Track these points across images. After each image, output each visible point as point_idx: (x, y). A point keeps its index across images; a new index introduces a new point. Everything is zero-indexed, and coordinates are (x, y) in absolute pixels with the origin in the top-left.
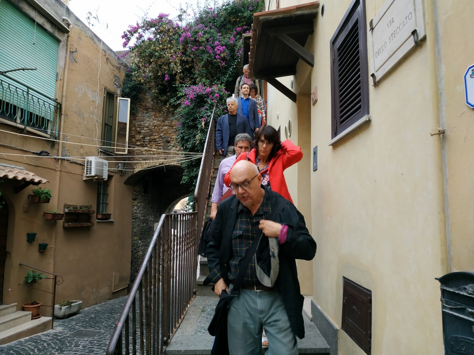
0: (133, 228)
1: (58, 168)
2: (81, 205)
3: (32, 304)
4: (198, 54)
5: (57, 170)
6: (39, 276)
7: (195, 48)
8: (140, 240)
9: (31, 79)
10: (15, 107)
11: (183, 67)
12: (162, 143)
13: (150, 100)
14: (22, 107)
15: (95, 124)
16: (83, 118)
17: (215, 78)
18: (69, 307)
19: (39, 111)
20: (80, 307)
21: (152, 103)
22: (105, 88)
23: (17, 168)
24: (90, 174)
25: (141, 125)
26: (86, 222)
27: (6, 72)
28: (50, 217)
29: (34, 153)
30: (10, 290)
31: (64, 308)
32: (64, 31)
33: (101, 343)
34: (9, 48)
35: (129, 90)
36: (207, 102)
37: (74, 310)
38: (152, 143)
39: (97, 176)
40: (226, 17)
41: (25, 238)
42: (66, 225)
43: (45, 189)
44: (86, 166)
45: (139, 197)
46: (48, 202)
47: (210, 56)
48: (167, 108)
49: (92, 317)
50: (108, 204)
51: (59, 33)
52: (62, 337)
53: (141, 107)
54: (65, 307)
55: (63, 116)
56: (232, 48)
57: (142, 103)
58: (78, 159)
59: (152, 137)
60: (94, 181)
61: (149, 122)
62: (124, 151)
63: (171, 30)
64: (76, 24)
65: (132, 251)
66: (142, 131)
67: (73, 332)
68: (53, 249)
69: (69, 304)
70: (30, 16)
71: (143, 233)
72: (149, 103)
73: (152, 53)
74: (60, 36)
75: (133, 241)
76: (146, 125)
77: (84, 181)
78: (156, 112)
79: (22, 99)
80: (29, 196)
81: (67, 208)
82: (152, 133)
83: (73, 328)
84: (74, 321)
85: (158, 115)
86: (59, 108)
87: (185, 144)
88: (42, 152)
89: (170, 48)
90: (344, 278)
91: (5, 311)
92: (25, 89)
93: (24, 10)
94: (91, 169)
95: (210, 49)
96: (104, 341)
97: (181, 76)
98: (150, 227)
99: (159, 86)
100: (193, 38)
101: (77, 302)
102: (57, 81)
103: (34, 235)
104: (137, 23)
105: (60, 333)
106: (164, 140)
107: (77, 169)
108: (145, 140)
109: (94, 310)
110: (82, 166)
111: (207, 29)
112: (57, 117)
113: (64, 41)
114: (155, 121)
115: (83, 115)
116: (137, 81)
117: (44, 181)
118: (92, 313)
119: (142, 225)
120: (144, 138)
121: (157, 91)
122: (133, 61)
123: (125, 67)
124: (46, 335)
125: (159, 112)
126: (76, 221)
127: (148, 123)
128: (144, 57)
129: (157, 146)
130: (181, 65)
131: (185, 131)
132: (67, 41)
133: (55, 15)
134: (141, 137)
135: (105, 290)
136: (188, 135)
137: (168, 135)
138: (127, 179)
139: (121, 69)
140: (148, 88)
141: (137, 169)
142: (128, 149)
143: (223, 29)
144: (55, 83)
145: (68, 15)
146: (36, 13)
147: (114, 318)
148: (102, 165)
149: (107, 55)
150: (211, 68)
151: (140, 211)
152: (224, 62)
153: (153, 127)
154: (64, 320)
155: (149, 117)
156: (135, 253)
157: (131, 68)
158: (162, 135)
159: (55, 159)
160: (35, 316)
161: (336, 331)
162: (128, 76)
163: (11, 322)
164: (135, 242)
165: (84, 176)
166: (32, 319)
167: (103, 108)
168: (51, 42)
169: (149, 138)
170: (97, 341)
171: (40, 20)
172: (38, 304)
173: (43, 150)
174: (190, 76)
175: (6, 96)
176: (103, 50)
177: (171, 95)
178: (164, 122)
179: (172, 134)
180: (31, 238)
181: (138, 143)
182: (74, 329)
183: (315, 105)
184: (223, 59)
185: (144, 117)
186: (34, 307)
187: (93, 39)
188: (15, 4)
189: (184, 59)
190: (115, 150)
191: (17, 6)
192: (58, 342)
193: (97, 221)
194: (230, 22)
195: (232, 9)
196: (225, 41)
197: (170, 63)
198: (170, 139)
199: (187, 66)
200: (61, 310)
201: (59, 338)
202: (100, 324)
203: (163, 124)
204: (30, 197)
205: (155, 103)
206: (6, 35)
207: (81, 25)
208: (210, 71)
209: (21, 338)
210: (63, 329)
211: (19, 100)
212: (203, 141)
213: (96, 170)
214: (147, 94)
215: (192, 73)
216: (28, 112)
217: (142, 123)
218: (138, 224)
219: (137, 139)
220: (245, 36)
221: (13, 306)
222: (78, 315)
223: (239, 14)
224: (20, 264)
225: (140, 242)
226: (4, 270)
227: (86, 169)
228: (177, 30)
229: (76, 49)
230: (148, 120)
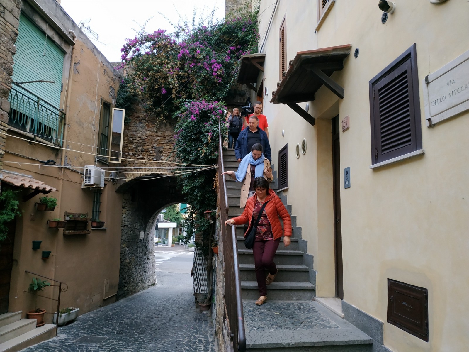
0: (122, 236)
1: (61, 176)
2: (79, 213)
3: (36, 312)
4: (195, 70)
5: (59, 178)
6: (43, 283)
7: (193, 64)
8: (127, 247)
9: (41, 90)
10: (27, 117)
11: (179, 81)
12: (155, 153)
13: (142, 111)
14: (33, 118)
15: (93, 133)
16: (83, 127)
17: (211, 93)
18: (68, 314)
19: (47, 121)
20: (77, 314)
21: (145, 114)
22: (102, 99)
23: (27, 177)
24: (89, 182)
25: (133, 135)
26: (83, 229)
27: (22, 84)
28: (54, 225)
29: (40, 162)
30: (16, 297)
31: (64, 315)
32: (69, 42)
33: (111, 348)
34: (23, 59)
35: (123, 101)
36: (210, 118)
37: (72, 317)
38: (145, 152)
39: (95, 185)
40: (221, 36)
41: (30, 246)
42: (67, 232)
43: (52, 197)
44: (85, 175)
45: (128, 205)
46: (53, 210)
47: (207, 73)
48: (161, 120)
49: (90, 324)
50: (101, 212)
51: (65, 45)
52: (70, 343)
53: (134, 117)
54: (65, 314)
55: (66, 126)
56: (228, 67)
57: (135, 114)
58: (78, 168)
59: (145, 147)
60: (90, 189)
61: (142, 132)
62: (118, 160)
63: (169, 46)
64: (80, 37)
65: (121, 259)
66: (135, 141)
67: (78, 339)
68: (54, 257)
69: (68, 311)
70: (41, 29)
71: (130, 240)
72: (142, 114)
73: (150, 67)
74: (66, 48)
75: (122, 248)
76: (139, 135)
77: (83, 189)
78: (149, 123)
79: (33, 110)
80: (36, 204)
81: (68, 216)
82: (145, 143)
83: (76, 335)
84: (73, 328)
85: (151, 126)
86: (63, 117)
87: (186, 155)
88: (49, 161)
89: (168, 64)
90: (389, 279)
91: (11, 319)
92: (36, 99)
93: (37, 23)
94: (90, 178)
95: (208, 66)
96: (113, 346)
97: (177, 90)
98: (136, 235)
99: (154, 98)
100: (191, 55)
101: (74, 309)
102: (62, 91)
103: (40, 242)
104: (136, 37)
105: (66, 340)
106: (157, 150)
107: (75, 178)
108: (137, 150)
109: (89, 317)
110: (81, 175)
111: (203, 47)
112: (62, 127)
113: (69, 53)
114: (148, 132)
115: (83, 124)
116: (132, 93)
117: (54, 190)
118: (89, 320)
119: (129, 233)
120: (136, 148)
121: (152, 103)
122: (127, 73)
123: (119, 78)
124: (53, 342)
125: (152, 123)
126: (74, 229)
127: (141, 134)
128: (142, 71)
129: (150, 155)
130: (177, 80)
131: (187, 143)
132: (72, 52)
133: (63, 27)
134: (134, 146)
135: (97, 298)
136: (190, 148)
137: (160, 146)
138: (119, 188)
139: (116, 80)
140: (141, 100)
141: (129, 179)
142: (122, 159)
143: (216, 47)
144: (60, 93)
145: (73, 28)
146: (47, 25)
147: (112, 324)
148: (100, 173)
149: (105, 66)
150: (207, 84)
151: (128, 219)
152: (221, 78)
153: (146, 138)
154: (64, 327)
155: (142, 127)
156: (123, 260)
157: (125, 80)
158: (154, 145)
159: (59, 168)
160: (40, 324)
161: (381, 325)
162: (122, 87)
163: (19, 330)
164: (124, 249)
165: (82, 184)
166: (37, 327)
167: (100, 118)
168: (57, 54)
169: (141, 148)
170: (106, 347)
171: (50, 33)
172: (42, 312)
173: (50, 159)
174: (185, 90)
175: (20, 106)
176: (102, 62)
177: (165, 107)
178: (157, 133)
179: (165, 145)
180: (36, 245)
181: (131, 153)
182: (78, 336)
183: (346, 132)
184: (219, 76)
185: (137, 127)
186: (40, 314)
187: (93, 51)
188: (29, 17)
189: (181, 75)
190: (109, 159)
191: (31, 19)
192: (68, 348)
193: (92, 228)
194: (224, 41)
195: (227, 28)
196: (220, 59)
197: (167, 77)
198: (162, 149)
199: (183, 81)
200: (64, 317)
201: (67, 344)
202: (101, 331)
203: (156, 134)
204: (37, 205)
205: (149, 115)
206: (21, 47)
207: (84, 38)
208: (206, 87)
209: (30, 345)
210: (67, 336)
211: (30, 111)
212: (207, 154)
213: (95, 179)
214: (140, 105)
215: (188, 88)
216: (38, 122)
217: (135, 133)
218: (126, 231)
219: (129, 149)
220: (244, 57)
221: (19, 314)
222: (75, 322)
223: (234, 34)
224: (26, 272)
225: (127, 249)
226: (10, 277)
227: (84, 177)
228: (174, 46)
229: (79, 61)
230: (141, 130)
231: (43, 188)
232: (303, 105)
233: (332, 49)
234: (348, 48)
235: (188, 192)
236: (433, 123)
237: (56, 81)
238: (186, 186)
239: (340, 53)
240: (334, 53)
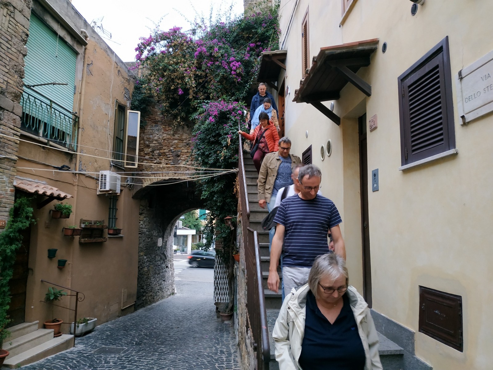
0: (140, 243)
1: (75, 182)
2: (95, 220)
3: (53, 322)
4: (213, 69)
5: (74, 184)
6: (60, 292)
7: (210, 63)
8: (145, 256)
9: (53, 92)
10: (40, 121)
11: (196, 81)
12: (172, 156)
13: (159, 113)
14: (46, 122)
15: (108, 137)
16: (97, 131)
17: (230, 93)
18: (86, 324)
19: (61, 125)
20: (95, 324)
21: (161, 116)
22: (116, 101)
23: (41, 183)
24: (105, 188)
25: (150, 138)
26: (99, 237)
27: (33, 86)
28: (70, 233)
29: (54, 167)
30: (32, 307)
31: (81, 325)
32: (81, 42)
33: (130, 359)
34: (34, 61)
35: (139, 103)
36: (230, 119)
37: (90, 327)
38: (162, 156)
39: (111, 191)
40: (239, 33)
41: (46, 254)
42: (83, 240)
43: (66, 204)
44: (100, 180)
45: (145, 211)
46: (68, 217)
47: (226, 72)
48: (178, 122)
49: (108, 335)
50: (117, 219)
51: (78, 46)
52: (88, 354)
53: (150, 120)
54: (83, 324)
55: (80, 129)
56: (247, 65)
57: (151, 116)
58: (93, 174)
59: (162, 151)
60: (106, 196)
61: (158, 135)
62: (134, 165)
63: (185, 44)
64: (92, 37)
65: (139, 267)
66: (151, 145)
67: (96, 350)
68: (71, 265)
69: (85, 321)
70: (53, 29)
71: (148, 248)
72: (159, 116)
73: (166, 66)
74: (78, 49)
75: (139, 256)
76: (155, 138)
77: (98, 195)
78: (165, 126)
79: (45, 113)
80: (50, 211)
81: (83, 223)
82: (162, 146)
83: (94, 346)
84: (92, 338)
85: (167, 129)
86: (76, 121)
87: (205, 159)
88: (63, 167)
89: (184, 63)
90: (420, 287)
91: (29, 329)
92: (48, 102)
93: (48, 23)
94: (105, 184)
95: (226, 64)
96: (132, 357)
97: (194, 90)
98: (154, 243)
99: (170, 99)
100: (209, 53)
101: (92, 319)
103: (55, 251)
104: (151, 35)
105: (84, 351)
106: (174, 154)
107: (90, 184)
108: (154, 154)
109: (107, 328)
110: (96, 181)
111: (221, 44)
112: (75, 130)
113: (82, 54)
114: (165, 135)
115: (98, 128)
116: (147, 94)
117: (69, 196)
118: (107, 331)
119: (147, 240)
120: (153, 151)
121: (168, 105)
122: (142, 73)
123: (134, 79)
124: (71, 353)
125: (169, 125)
126: (90, 236)
127: (158, 137)
128: (157, 71)
129: (167, 160)
130: (194, 79)
131: (205, 146)
132: (85, 53)
133: (75, 27)
134: (150, 150)
135: (115, 308)
136: (208, 151)
137: (178, 149)
138: (135, 194)
139: (130, 81)
140: (157, 101)
141: (146, 184)
142: (138, 164)
143: (234, 45)
144: (73, 96)
145: (85, 28)
146: (58, 25)
147: (131, 335)
148: (115, 179)
149: (119, 67)
150: (226, 83)
151: (146, 226)
152: (240, 77)
153: (163, 141)
154: (81, 337)
155: (158, 130)
156: (141, 269)
157: (140, 81)
158: (172, 148)
159: (73, 173)
160: (57, 334)
161: (412, 334)
162: (137, 88)
164: (141, 257)
165: (98, 190)
166: (54, 337)
167: (115, 121)
168: (70, 55)
169: (158, 152)
170: (125, 358)
171: (62, 33)
172: (59, 322)
173: (64, 164)
174: (203, 90)
175: (32, 110)
176: (115, 62)
177: (182, 108)
178: (174, 136)
179: (182, 148)
180: (52, 254)
181: (147, 157)
182: (96, 347)
183: (374, 132)
184: (239, 75)
185: (153, 130)
186: (56, 325)
187: (107, 51)
189: (198, 74)
190: (125, 164)
191: (42, 18)
192: (86, 359)
193: (108, 236)
194: (243, 38)
195: (246, 24)
196: (239, 57)
197: (184, 77)
198: (180, 153)
199: (201, 81)
200: (81, 327)
201: (85, 355)
202: (120, 341)
203: (173, 137)
204: (52, 212)
205: (166, 117)
206: (32, 49)
207: (97, 37)
208: (225, 86)
209: (47, 356)
210: (85, 347)
211: (43, 115)
212: (227, 157)
213: (111, 184)
214: (156, 107)
215: (206, 88)
216: (51, 126)
217: (151, 136)
218: (144, 239)
219: (146, 153)
220: (264, 54)
221: (36, 324)
222: (93, 333)
223: (253, 31)
224: (42, 281)
225: (145, 257)
226: (26, 287)
227: (100, 183)
228: (190, 44)
229: (92, 61)
230: (158, 133)
231: (57, 195)
232: (328, 104)
233: (358, 44)
234: (375, 42)
235: (207, 197)
236: (467, 121)
237: (68, 84)
238: (206, 191)
239: (366, 47)
240: (360, 48)
